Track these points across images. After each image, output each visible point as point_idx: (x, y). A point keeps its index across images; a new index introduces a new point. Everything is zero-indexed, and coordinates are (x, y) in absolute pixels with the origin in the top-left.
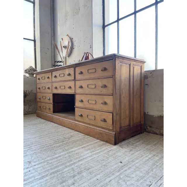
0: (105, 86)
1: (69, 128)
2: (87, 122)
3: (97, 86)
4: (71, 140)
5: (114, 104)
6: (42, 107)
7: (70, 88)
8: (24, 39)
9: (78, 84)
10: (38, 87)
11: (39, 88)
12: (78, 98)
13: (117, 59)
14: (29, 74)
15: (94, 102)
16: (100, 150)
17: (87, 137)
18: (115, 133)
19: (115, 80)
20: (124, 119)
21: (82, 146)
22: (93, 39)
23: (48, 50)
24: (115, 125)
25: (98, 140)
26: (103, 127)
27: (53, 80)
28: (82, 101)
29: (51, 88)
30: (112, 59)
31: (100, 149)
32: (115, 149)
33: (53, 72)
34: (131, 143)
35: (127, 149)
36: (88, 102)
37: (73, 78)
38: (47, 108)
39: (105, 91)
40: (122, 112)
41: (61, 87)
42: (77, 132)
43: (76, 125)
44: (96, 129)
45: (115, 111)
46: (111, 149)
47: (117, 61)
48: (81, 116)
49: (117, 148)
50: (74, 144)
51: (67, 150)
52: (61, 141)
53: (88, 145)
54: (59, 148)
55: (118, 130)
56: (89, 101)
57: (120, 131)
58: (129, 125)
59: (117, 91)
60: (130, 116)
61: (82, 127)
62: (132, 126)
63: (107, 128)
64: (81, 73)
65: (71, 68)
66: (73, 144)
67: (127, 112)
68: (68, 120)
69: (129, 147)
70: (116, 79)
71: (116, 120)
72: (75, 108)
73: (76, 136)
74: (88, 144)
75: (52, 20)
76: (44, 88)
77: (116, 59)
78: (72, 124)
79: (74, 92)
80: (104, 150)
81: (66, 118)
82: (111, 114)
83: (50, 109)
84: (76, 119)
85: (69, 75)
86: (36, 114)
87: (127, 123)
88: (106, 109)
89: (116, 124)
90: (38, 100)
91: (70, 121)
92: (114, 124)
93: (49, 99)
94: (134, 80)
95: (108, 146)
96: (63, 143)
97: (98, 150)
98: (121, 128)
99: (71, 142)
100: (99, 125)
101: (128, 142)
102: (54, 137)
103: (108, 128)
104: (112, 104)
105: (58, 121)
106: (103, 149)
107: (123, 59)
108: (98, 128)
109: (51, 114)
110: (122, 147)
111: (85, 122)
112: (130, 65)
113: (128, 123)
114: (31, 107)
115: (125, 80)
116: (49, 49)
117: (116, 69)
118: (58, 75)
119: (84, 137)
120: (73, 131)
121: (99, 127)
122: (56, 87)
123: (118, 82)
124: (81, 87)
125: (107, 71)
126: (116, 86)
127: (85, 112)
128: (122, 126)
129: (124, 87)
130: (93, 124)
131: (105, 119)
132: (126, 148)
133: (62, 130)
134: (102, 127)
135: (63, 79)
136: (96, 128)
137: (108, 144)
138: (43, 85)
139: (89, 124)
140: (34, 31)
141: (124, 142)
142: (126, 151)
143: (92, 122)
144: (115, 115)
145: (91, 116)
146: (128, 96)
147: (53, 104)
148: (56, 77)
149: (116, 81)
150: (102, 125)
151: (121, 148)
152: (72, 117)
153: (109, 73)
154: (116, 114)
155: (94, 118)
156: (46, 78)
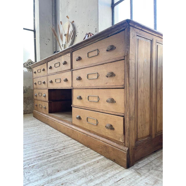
0: (112, 75)
1: (65, 134)
2: (86, 128)
3: (100, 75)
4: (62, 155)
5: (127, 102)
6: (38, 106)
7: (66, 80)
8: (24, 29)
9: (76, 74)
10: (34, 82)
11: (36, 84)
12: (76, 94)
13: (131, 28)
14: (28, 68)
15: (96, 100)
16: (102, 179)
17: (86, 150)
18: (127, 149)
19: (128, 64)
20: (142, 125)
21: (76, 168)
22: (99, 20)
23: (48, 41)
24: (127, 136)
25: (102, 157)
26: (109, 137)
27: (48, 73)
28: (80, 98)
29: (46, 82)
30: (124, 30)
31: (102, 176)
32: (127, 178)
33: (48, 63)
34: (154, 166)
35: (148, 178)
36: (88, 100)
37: (70, 68)
38: (43, 107)
39: (111, 82)
40: (139, 114)
41: (56, 80)
42: (74, 141)
43: (73, 131)
44: (99, 140)
45: (128, 113)
46: (120, 178)
47: (133, 33)
48: (80, 118)
49: (131, 174)
50: (64, 162)
51: (49, 175)
52: (48, 155)
53: (84, 166)
54: (40, 169)
55: (133, 143)
56: (90, 98)
57: (136, 146)
58: (150, 135)
59: (132, 81)
60: (151, 122)
61: (80, 134)
62: (154, 137)
63: (115, 139)
64: (80, 59)
65: (67, 54)
66: (62, 162)
67: (147, 116)
68: (64, 123)
69: (151, 173)
70: (130, 61)
71: (129, 128)
72: (72, 107)
73: (71, 148)
74: (85, 164)
75: (54, 6)
76: (40, 83)
77: (129, 29)
78: (68, 129)
79: (71, 86)
80: (109, 178)
81: (62, 120)
82: (122, 118)
83: (45, 108)
84: (73, 123)
85: (65, 63)
86: (33, 114)
87: (147, 132)
88: (113, 110)
89: (129, 135)
90: (35, 97)
91: (66, 124)
92: (127, 133)
93: (45, 96)
94: (158, 66)
95: (116, 169)
96: (49, 159)
97: (99, 178)
98: (137, 140)
99: (60, 158)
100: (103, 134)
101: (149, 162)
102: (40, 147)
103: (117, 139)
104: (123, 102)
105: (53, 123)
106: (108, 176)
107: (142, 30)
108: (101, 138)
109: (47, 114)
110: (139, 173)
111: (84, 127)
112: (152, 41)
113: (149, 132)
114: (28, 106)
115: (144, 64)
116: (50, 40)
117: (130, 45)
118: (53, 66)
119: (82, 150)
120: (70, 138)
121: (103, 136)
122: (51, 81)
123: (133, 67)
124: (79, 79)
125: (115, 51)
126: (130, 73)
127: (84, 114)
128: (139, 137)
129: (142, 75)
130: (95, 131)
131: (111, 126)
132: (146, 177)
133: (56, 136)
134: (107, 137)
135: (59, 69)
136: (98, 137)
137: (117, 166)
138: (39, 79)
139: (90, 131)
140: (34, 20)
141: (142, 161)
142: (147, 183)
143: (94, 129)
144: (127, 119)
145: (92, 120)
146: (149, 90)
147: (49, 103)
148: (51, 68)
149: (130, 65)
150: (107, 134)
151: (138, 176)
152: (68, 119)
153: (119, 53)
154: (130, 119)
155: (96, 123)
156: (42, 71)
